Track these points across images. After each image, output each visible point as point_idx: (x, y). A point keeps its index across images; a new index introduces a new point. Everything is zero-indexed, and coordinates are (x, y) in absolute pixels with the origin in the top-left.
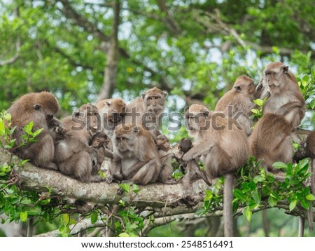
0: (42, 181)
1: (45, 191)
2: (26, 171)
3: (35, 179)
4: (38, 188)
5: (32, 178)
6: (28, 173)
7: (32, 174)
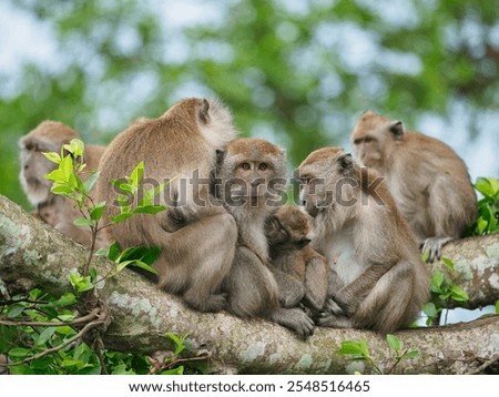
0: (159, 321)
1: (163, 349)
2: (122, 291)
3: (143, 313)
4: (146, 341)
5: (136, 312)
6: (126, 296)
7: (135, 300)
